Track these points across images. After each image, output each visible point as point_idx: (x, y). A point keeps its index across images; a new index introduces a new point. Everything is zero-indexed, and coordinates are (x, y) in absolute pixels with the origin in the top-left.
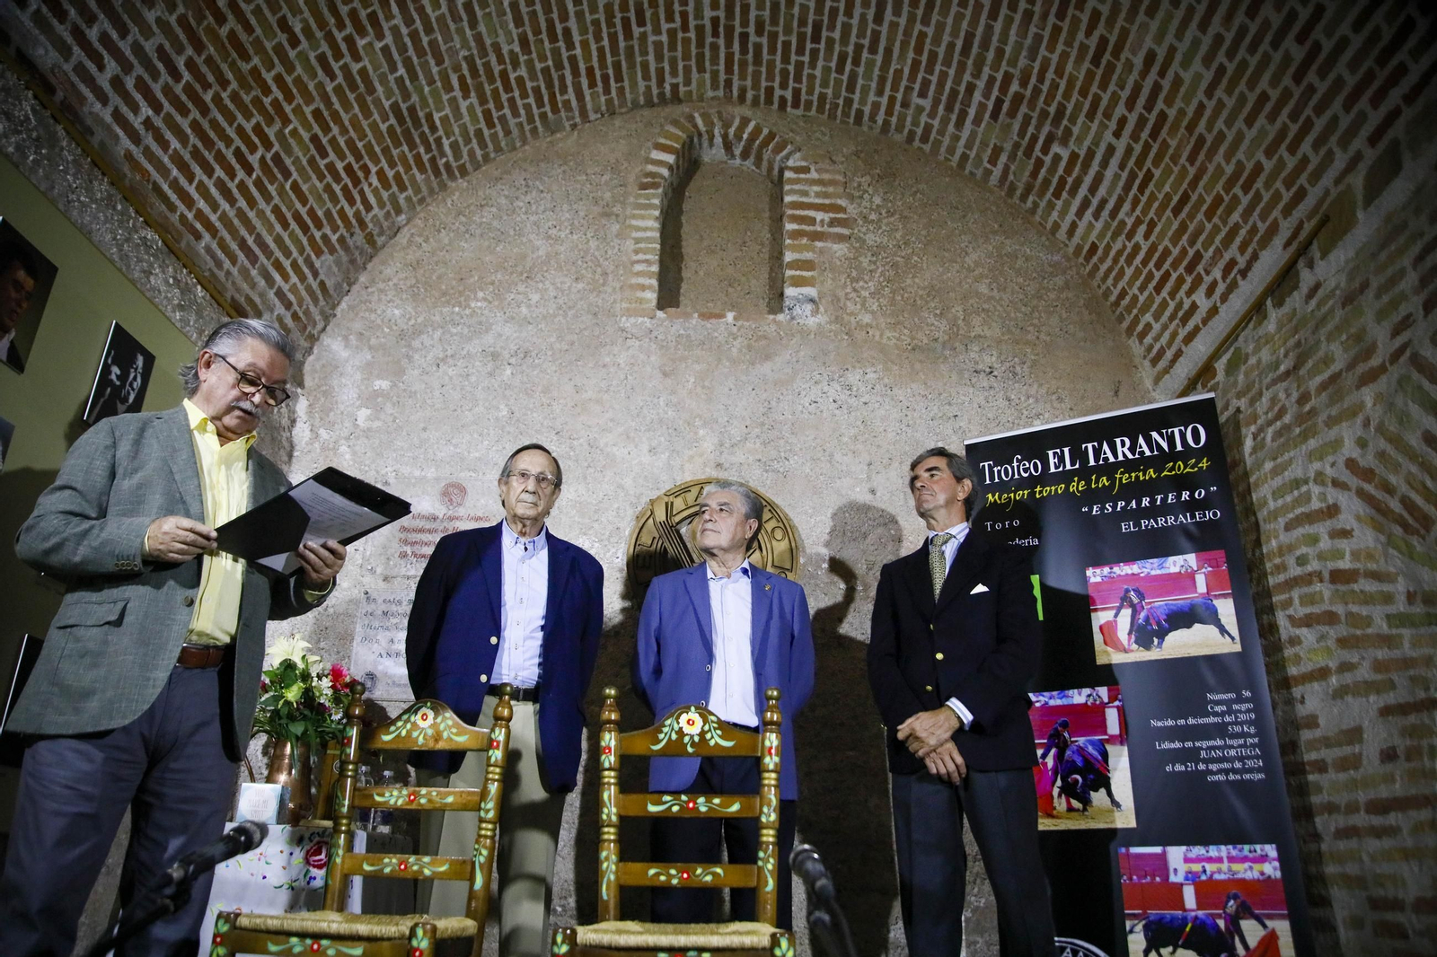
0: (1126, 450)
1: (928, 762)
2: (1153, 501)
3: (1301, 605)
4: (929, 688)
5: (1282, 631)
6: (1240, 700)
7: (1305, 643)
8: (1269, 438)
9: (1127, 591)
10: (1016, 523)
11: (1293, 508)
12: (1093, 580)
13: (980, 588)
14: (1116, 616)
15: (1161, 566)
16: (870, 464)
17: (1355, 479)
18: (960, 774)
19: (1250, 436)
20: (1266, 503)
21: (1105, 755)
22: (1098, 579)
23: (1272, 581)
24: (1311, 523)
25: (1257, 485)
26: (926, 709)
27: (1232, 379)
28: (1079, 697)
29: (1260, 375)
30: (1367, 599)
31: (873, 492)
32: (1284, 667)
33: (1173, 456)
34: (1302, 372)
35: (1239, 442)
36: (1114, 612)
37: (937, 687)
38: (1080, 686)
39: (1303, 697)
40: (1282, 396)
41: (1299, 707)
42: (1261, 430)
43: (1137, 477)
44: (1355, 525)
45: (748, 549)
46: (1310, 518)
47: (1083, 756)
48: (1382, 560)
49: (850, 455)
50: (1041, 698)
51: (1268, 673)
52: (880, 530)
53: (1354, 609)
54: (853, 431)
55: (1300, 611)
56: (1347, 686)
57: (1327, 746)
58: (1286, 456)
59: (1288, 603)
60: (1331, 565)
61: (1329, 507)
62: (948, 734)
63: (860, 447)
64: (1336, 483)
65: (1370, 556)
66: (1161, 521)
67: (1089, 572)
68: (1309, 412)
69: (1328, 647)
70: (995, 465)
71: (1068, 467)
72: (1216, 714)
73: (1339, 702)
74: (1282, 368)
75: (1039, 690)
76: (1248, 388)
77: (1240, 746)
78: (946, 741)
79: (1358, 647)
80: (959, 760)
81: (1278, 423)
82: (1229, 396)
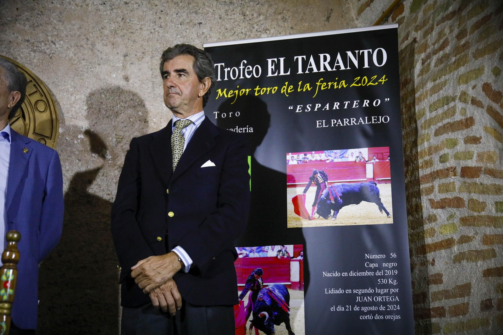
0: (326, 64)
1: (153, 297)
2: (342, 105)
3: (439, 193)
4: (159, 238)
5: (424, 211)
6: (388, 260)
7: (439, 220)
8: (433, 64)
9: (315, 173)
10: (238, 114)
11: (442, 119)
12: (291, 163)
13: (209, 164)
14: (305, 191)
15: (342, 156)
16: (125, 56)
17: (488, 99)
18: (177, 307)
19: (420, 61)
20: (424, 114)
21: (287, 297)
22: (295, 163)
23: (422, 173)
24: (453, 131)
25: (420, 100)
26: (155, 255)
27: (414, 15)
28: (272, 252)
29: (434, 14)
30: (484, 190)
31: (127, 79)
32: (423, 238)
33: (361, 71)
34: (464, 13)
35: (412, 66)
36: (303, 188)
37: (166, 238)
38: (273, 243)
39: (434, 260)
40: (447, 31)
41: (430, 267)
42: (429, 57)
43: (332, 86)
44: (483, 134)
45: (11, 116)
46: (452, 127)
47: (270, 297)
48: (498, 162)
49: (110, 46)
50: (244, 251)
51: (411, 241)
52: (130, 111)
53: (475, 196)
54: (113, 26)
55: (438, 196)
56: (464, 253)
57: (447, 297)
58: (443, 79)
59: (430, 190)
60: (463, 163)
61: (467, 120)
62: (172, 274)
63: (119, 40)
64: (474, 102)
65: (490, 158)
66: (346, 122)
67: (289, 157)
68: (464, 45)
69: (453, 223)
70: (227, 66)
71: (282, 73)
72: (370, 270)
73: (457, 264)
74: (451, 9)
75: (243, 245)
76: (425, 23)
77: (385, 294)
78: (169, 280)
79: (474, 225)
80: (177, 295)
81: (441, 53)
82: (410, 29)
